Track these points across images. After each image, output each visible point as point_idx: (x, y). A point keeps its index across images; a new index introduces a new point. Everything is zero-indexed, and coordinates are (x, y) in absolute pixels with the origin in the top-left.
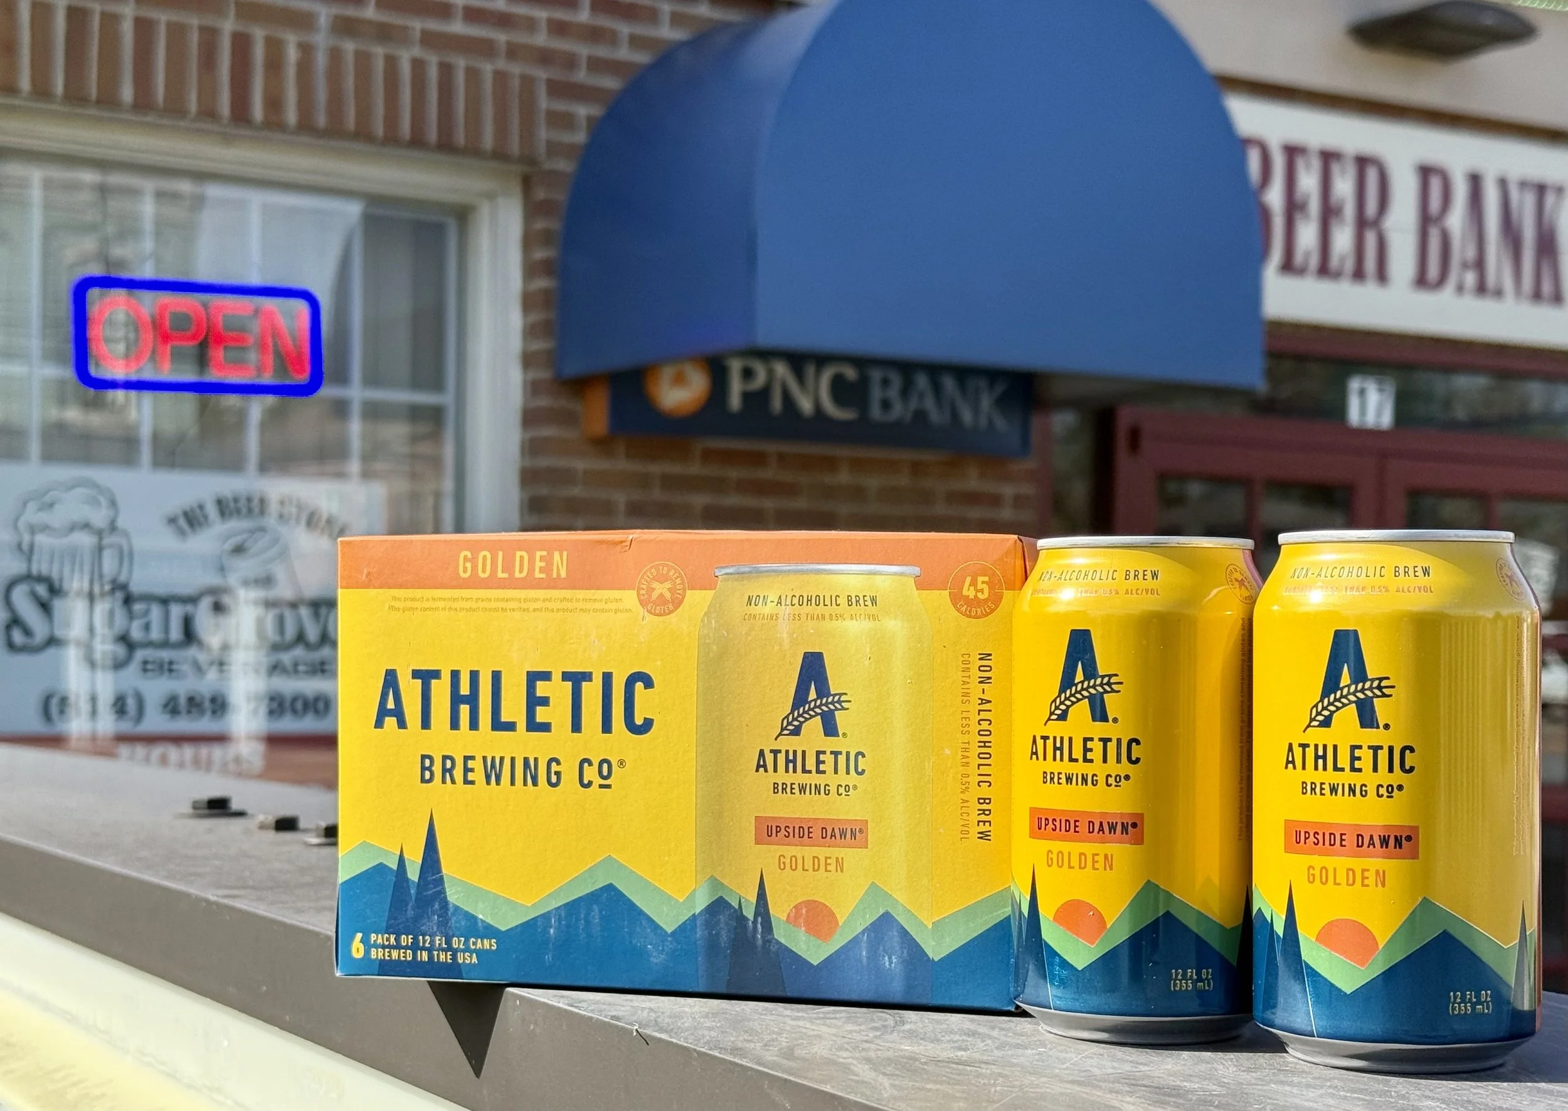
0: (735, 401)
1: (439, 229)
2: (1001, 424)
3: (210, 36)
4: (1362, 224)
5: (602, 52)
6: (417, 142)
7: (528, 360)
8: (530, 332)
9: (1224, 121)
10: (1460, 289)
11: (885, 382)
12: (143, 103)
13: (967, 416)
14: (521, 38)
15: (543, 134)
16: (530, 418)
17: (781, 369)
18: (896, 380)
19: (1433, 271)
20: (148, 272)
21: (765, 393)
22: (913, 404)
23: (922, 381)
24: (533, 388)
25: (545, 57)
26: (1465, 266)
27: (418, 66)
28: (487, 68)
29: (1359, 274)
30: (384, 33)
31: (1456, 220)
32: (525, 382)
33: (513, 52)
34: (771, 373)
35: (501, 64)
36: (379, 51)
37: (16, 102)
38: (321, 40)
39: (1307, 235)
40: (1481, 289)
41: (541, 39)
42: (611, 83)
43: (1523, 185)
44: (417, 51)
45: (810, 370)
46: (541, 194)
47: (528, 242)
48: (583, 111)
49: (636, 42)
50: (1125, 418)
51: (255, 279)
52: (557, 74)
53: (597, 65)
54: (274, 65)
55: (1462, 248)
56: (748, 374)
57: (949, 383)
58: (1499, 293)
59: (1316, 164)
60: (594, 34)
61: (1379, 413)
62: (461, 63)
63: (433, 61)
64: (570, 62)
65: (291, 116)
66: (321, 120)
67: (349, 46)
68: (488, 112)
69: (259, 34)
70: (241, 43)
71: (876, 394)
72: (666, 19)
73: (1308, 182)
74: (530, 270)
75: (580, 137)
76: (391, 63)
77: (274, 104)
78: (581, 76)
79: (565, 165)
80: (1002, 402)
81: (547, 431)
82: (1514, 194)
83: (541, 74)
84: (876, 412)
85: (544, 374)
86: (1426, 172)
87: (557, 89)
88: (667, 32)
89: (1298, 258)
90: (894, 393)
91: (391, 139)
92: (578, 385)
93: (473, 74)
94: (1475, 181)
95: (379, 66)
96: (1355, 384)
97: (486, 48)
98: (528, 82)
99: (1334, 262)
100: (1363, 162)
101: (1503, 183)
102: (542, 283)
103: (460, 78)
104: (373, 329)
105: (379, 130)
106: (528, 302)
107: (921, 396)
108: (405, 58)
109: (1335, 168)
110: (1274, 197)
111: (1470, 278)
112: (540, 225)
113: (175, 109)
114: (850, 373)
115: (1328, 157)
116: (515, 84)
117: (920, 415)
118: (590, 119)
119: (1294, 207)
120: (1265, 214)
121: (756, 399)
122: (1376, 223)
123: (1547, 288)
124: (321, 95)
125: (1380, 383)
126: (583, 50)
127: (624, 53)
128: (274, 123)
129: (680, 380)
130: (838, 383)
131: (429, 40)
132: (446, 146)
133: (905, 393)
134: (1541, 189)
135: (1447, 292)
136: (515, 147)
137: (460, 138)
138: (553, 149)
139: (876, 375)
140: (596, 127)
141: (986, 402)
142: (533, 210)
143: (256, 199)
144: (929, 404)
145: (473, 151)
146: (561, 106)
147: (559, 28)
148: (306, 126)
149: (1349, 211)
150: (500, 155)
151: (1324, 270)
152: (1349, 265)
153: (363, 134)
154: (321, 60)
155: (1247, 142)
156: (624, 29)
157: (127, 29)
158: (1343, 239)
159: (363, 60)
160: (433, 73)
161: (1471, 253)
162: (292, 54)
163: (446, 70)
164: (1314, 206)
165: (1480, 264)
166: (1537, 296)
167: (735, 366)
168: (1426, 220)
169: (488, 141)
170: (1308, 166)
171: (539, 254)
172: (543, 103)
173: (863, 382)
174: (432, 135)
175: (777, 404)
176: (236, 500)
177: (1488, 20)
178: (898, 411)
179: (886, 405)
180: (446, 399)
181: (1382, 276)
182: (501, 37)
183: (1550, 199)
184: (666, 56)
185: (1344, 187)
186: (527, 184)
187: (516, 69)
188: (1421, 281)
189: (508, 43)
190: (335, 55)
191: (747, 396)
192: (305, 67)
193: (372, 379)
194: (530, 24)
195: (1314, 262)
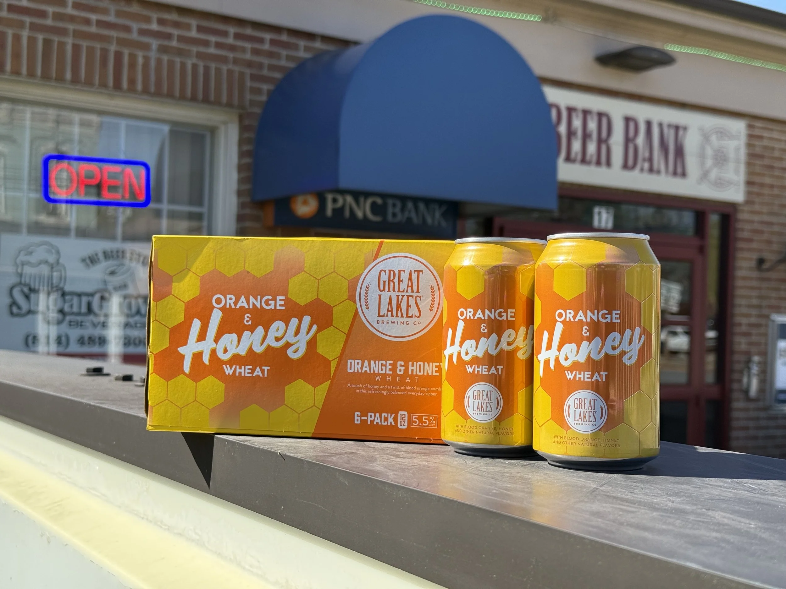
0: (329, 212)
1: (203, 137)
2: (444, 224)
3: (105, 53)
4: (600, 141)
5: (274, 62)
6: (194, 99)
7: (240, 193)
8: (241, 181)
9: (542, 96)
10: (642, 170)
11: (394, 205)
12: (75, 80)
13: (429, 220)
14: (239, 55)
15: (248, 96)
16: (240, 218)
17: (349, 199)
18: (399, 204)
19: (630, 162)
20: (76, 154)
21: (342, 209)
22: (406, 214)
23: (410, 205)
24: (242, 206)
25: (250, 64)
26: (644, 160)
27: (195, 67)
28: (225, 68)
29: (598, 163)
30: (180, 52)
31: (641, 140)
32: (238, 203)
33: (236, 61)
34: (345, 201)
35: (231, 66)
36: (178, 60)
37: (21, 79)
38: (153, 54)
39: (577, 146)
40: (651, 170)
41: (248, 56)
42: (278, 75)
43: (669, 126)
44: (194, 60)
45: (362, 199)
46: (247, 122)
47: (241, 142)
48: (265, 87)
49: (288, 58)
50: (497, 222)
51: (122, 157)
52: (255, 71)
53: (272, 68)
54: (132, 65)
55: (643, 152)
56: (335, 201)
57: (422, 206)
58: (659, 172)
59: (581, 115)
60: (271, 55)
61: (607, 222)
62: (213, 65)
63: (201, 64)
64: (260, 66)
65: (139, 87)
66: (152, 89)
67: (165, 58)
68: (225, 86)
69: (126, 52)
70: (118, 56)
71: (390, 210)
72: (302, 48)
73: (577, 123)
74: (242, 154)
75: (264, 98)
76: (183, 65)
77: (132, 81)
78: (265, 72)
79: (258, 110)
80: (444, 215)
81: (248, 224)
82: (666, 130)
83: (248, 71)
84: (390, 218)
85: (247, 199)
86: (628, 120)
87: (253, 77)
88: (302, 54)
89: (573, 155)
90: (398, 210)
91: (182, 98)
92: (261, 204)
93: (218, 70)
94: (649, 124)
95: (178, 66)
96: (596, 210)
97: (224, 60)
98: (242, 74)
99: (588, 157)
100: (600, 115)
101: (661, 125)
102: (247, 160)
103: (213, 73)
104: (173, 180)
105: (177, 94)
106: (241, 168)
107: (410, 212)
108: (189, 63)
109: (589, 118)
110: (563, 129)
111: (646, 165)
112: (246, 135)
113: (89, 83)
114: (379, 201)
115: (586, 113)
116: (236, 75)
117: (409, 219)
118: (269, 91)
119: (571, 133)
120: (559, 136)
121: (338, 212)
122: (606, 141)
123: (679, 170)
124: (153, 78)
125: (607, 209)
126: (266, 61)
127: (283, 63)
128: (132, 89)
129: (305, 203)
130: (374, 205)
131: (199, 55)
132: (206, 100)
133: (403, 209)
134: (677, 128)
135: (636, 172)
136: (236, 101)
137: (212, 98)
138: (253, 103)
139: (390, 202)
140: (271, 94)
141: (438, 214)
142: (243, 129)
143: (123, 123)
144: (413, 215)
145: (217, 103)
146: (256, 85)
147: (256, 52)
148: (146, 91)
149: (595, 136)
150: (229, 105)
151: (584, 161)
152: (594, 159)
153: (170, 95)
154: (153, 63)
155: (551, 106)
156: (284, 53)
157: (69, 48)
158: (592, 148)
159: (171, 64)
160: (201, 70)
161: (647, 155)
162: (140, 60)
163: (207, 69)
164: (580, 133)
165: (650, 160)
166: (675, 174)
167: (329, 197)
168: (628, 140)
169: (224, 99)
170: (577, 116)
171: (246, 148)
172: (249, 83)
173: (385, 205)
174: (200, 96)
175: (347, 214)
176: (112, 252)
177: (655, 56)
178: (399, 218)
179: (394, 215)
180: (204, 210)
181: (609, 164)
182: (231, 55)
183: (681, 132)
184: (302, 64)
185: (592, 125)
186: (241, 118)
187: (237, 69)
188: (625, 166)
189: (234, 58)
190: (159, 62)
191: (334, 210)
192: (146, 66)
193: (172, 201)
194: (243, 50)
195: (579, 157)
